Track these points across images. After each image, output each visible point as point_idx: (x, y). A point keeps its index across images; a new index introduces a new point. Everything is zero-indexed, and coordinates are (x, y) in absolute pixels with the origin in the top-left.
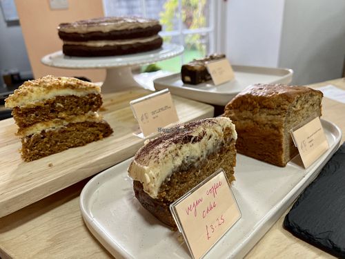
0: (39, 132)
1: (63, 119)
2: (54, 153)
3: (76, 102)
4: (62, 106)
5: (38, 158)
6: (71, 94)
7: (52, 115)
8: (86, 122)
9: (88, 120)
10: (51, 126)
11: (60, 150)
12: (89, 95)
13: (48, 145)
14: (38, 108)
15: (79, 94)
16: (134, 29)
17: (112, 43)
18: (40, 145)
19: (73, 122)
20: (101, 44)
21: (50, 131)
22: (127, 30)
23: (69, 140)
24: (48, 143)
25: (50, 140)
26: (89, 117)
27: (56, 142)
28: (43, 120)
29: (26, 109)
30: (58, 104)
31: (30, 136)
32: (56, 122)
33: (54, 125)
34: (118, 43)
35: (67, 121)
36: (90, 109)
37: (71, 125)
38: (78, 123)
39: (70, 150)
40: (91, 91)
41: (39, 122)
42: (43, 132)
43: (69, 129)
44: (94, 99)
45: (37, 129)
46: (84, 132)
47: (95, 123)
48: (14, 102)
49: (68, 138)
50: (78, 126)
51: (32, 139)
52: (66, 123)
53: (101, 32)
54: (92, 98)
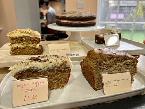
0: (16, 46)
1: (24, 44)
2: (20, 55)
3: (30, 39)
4: (25, 39)
5: (14, 55)
6: (29, 36)
7: (21, 42)
8: (32, 47)
9: (33, 46)
10: (20, 45)
11: (22, 54)
12: (35, 38)
13: (18, 52)
14: (16, 38)
15: (31, 37)
16: (79, 17)
17: (69, 22)
18: (16, 51)
19: (28, 46)
20: (65, 21)
21: (19, 47)
22: (76, 17)
23: (26, 52)
24: (19, 51)
25: (19, 50)
26: (34, 45)
27: (21, 51)
28: (18, 43)
29: (13, 38)
30: (23, 39)
31: (13, 47)
32: (22, 44)
33: (21, 45)
34: (71, 22)
35: (26, 45)
36: (35, 43)
37: (27, 47)
38: (29, 47)
39: (26, 55)
40: (36, 36)
41: (16, 43)
42: (17, 47)
43: (26, 48)
44: (37, 39)
45: (16, 45)
46: (32, 51)
47: (36, 48)
48: (10, 35)
49: (25, 51)
50: (29, 48)
51: (13, 48)
52: (25, 45)
53: (65, 17)
54: (36, 39)
